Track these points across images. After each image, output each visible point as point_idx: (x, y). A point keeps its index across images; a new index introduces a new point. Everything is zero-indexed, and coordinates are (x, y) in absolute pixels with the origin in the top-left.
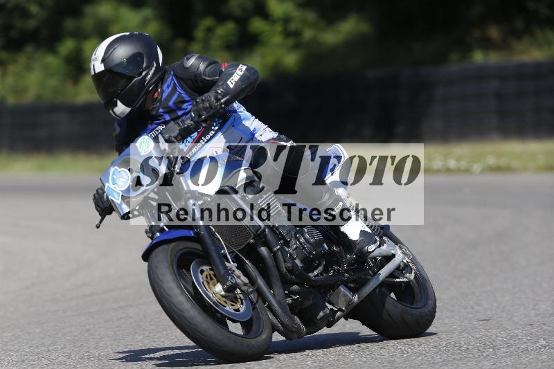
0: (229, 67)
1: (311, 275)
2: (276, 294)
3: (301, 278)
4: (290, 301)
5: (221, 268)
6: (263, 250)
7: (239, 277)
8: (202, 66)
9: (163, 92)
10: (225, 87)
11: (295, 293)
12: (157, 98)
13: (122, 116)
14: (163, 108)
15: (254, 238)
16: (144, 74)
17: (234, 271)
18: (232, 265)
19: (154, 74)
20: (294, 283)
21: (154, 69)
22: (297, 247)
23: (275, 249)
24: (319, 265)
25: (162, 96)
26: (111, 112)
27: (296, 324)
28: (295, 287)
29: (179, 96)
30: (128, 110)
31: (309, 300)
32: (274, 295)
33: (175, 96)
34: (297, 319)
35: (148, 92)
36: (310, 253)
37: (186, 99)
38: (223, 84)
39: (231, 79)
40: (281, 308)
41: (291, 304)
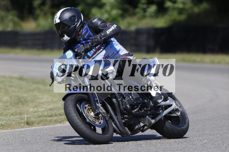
0: (110, 25)
1: (133, 111)
2: (118, 118)
3: (129, 112)
4: (124, 121)
5: (94, 106)
6: (114, 100)
7: (101, 110)
8: (99, 23)
9: (83, 32)
10: (105, 33)
11: (126, 118)
12: (80, 34)
13: (67, 41)
14: (82, 39)
15: (110, 95)
16: (76, 24)
17: (100, 107)
18: (99, 105)
19: (80, 24)
20: (126, 114)
21: (80, 22)
22: (128, 100)
23: (119, 100)
24: (137, 107)
25: (82, 33)
26: (62, 39)
27: (126, 131)
28: (126, 116)
29: (89, 33)
30: (69, 38)
31: (132, 121)
32: (117, 119)
33: (87, 34)
34: (127, 129)
35: (77, 31)
36: (133, 103)
37: (92, 35)
38: (105, 32)
39: (108, 30)
40: (119, 124)
41: (124, 122)
